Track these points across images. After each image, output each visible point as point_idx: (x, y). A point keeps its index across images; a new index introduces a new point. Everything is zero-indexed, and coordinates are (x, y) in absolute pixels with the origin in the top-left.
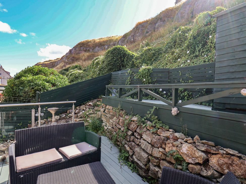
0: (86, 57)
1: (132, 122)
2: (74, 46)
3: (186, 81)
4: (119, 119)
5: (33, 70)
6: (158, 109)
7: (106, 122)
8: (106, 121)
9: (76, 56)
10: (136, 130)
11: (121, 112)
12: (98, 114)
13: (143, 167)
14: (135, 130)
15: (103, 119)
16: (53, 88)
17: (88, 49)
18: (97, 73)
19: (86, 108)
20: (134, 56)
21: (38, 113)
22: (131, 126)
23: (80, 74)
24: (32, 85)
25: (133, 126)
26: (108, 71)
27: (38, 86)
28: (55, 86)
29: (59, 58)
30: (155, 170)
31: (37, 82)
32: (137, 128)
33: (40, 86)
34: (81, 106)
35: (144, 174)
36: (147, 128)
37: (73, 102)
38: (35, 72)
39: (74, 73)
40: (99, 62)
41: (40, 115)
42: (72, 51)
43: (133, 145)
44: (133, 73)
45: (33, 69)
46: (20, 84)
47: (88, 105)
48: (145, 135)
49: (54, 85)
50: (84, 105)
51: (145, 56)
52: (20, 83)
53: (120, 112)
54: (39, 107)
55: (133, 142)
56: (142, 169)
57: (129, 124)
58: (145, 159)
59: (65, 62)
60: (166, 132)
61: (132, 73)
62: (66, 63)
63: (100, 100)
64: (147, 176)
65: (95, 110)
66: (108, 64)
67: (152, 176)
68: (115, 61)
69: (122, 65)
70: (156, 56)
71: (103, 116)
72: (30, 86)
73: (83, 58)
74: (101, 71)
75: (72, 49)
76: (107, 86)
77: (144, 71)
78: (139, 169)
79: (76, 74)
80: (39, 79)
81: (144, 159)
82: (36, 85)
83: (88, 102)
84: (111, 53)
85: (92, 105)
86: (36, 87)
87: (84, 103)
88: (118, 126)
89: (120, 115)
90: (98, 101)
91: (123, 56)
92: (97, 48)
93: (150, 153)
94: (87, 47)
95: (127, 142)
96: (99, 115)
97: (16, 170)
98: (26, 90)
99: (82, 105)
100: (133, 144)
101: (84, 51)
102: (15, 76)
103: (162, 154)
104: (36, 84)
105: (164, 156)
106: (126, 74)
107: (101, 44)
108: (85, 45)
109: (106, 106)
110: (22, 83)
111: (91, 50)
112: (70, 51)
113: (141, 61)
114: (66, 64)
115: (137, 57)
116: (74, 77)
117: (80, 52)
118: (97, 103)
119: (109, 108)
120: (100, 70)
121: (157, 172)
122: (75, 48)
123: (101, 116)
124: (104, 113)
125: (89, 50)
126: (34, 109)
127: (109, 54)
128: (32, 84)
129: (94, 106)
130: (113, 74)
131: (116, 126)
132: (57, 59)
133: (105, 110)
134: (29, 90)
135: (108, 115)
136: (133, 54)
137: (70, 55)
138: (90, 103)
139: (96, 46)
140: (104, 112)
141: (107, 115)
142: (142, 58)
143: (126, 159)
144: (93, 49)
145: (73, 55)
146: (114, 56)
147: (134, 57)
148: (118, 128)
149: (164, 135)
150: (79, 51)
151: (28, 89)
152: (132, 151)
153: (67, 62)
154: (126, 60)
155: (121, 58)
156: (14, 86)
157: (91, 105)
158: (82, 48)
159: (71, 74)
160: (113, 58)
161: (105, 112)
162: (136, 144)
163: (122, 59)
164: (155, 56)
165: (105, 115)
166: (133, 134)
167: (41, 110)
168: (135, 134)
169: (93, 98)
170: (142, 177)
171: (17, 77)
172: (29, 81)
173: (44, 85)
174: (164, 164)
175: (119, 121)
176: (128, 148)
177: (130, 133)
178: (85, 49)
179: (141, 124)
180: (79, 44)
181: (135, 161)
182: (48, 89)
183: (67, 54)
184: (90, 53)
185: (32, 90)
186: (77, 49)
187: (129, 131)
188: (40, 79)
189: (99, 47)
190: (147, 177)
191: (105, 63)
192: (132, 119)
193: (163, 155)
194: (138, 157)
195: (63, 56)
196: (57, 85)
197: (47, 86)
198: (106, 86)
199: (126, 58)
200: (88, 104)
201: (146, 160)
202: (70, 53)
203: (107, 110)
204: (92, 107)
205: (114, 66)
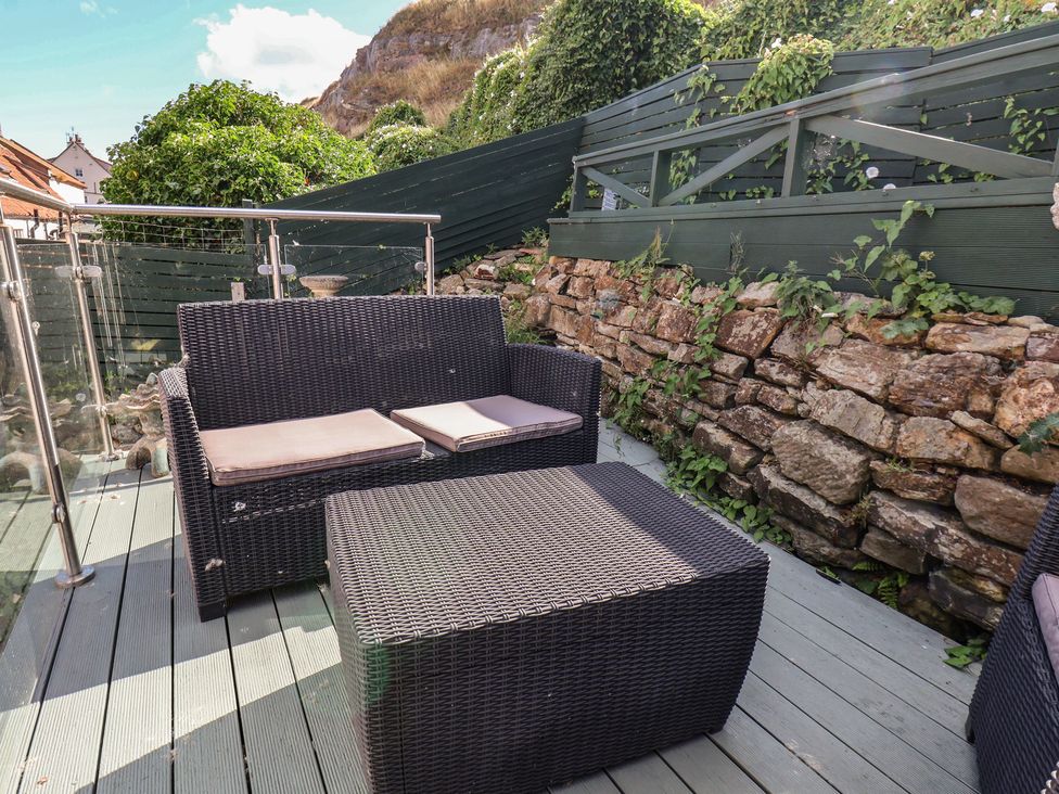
0: (435, 84)
1: (745, 311)
2: (377, 31)
3: (1037, 111)
4: (656, 309)
5: (215, 103)
6: (931, 214)
7: (572, 342)
8: (573, 334)
9: (390, 82)
10: (771, 344)
11: (665, 276)
12: (534, 304)
13: (827, 515)
14: (764, 345)
15: (557, 326)
16: (313, 188)
17: (441, 43)
18: (509, 127)
19: (467, 289)
20: (704, 25)
21: (269, 262)
22: (734, 330)
23: (422, 142)
24: (221, 172)
25: (747, 329)
26: (564, 110)
27: (248, 176)
28: (322, 180)
29: (312, 99)
30: (915, 523)
31: (239, 154)
32: (775, 337)
33: (257, 174)
34: (443, 280)
35: (826, 550)
36: (844, 329)
37: (427, 220)
38: (225, 115)
39: (393, 140)
40: (516, 72)
41: (280, 270)
42: (370, 60)
43: (752, 418)
44: (720, 87)
45: (218, 99)
46: (163, 166)
47: (476, 273)
48: (838, 363)
49: (314, 176)
50: (457, 277)
51: (763, 20)
52: (167, 164)
53: (655, 275)
54: (273, 231)
55: (756, 403)
56: (821, 528)
57: (724, 322)
58: (848, 477)
59: (339, 113)
60: (994, 330)
61: (714, 84)
62: (345, 117)
63: (527, 255)
64: (851, 558)
65: (510, 299)
66: (566, 71)
67: (886, 560)
68: (603, 54)
69: (638, 70)
70: (824, 14)
71: (557, 313)
72: (210, 171)
73: (422, 90)
74: (529, 117)
75: (369, 48)
76: (579, 161)
77: (786, 70)
78: (792, 528)
79: (405, 142)
80: (246, 142)
81: (842, 476)
82: (235, 172)
83: (473, 260)
84: (585, 9)
85: (495, 276)
86: (236, 177)
87: (457, 263)
88: (649, 344)
89: (658, 294)
90: (517, 257)
91: (647, 26)
92: (485, 35)
93: (883, 442)
94: (439, 30)
95: (708, 411)
96: (536, 311)
97: (210, 475)
98: (196, 192)
99: (448, 274)
100: (755, 413)
101: (426, 54)
102: (137, 128)
103: (972, 444)
104: (234, 165)
105: (980, 453)
106: (680, 100)
107: (503, 12)
108: (429, 24)
109: (572, 266)
110: (174, 161)
111: (456, 48)
112: (362, 56)
113: (741, 47)
114: (344, 121)
115: (717, 26)
116: (398, 157)
117: (407, 58)
118: (517, 266)
119: (591, 272)
120: (521, 111)
121: (931, 534)
122: (382, 41)
123: (547, 315)
124: (563, 300)
125: (446, 49)
126: (240, 281)
127: (572, 15)
128: (217, 164)
129: (504, 280)
130: (590, 120)
131: (640, 349)
132: (305, 102)
133: (566, 286)
134: (207, 191)
135: (589, 303)
136: (696, 14)
137: (360, 79)
138: (483, 267)
139: (482, 24)
140: (563, 290)
141: (580, 306)
142: (746, 33)
143: (710, 484)
144: (465, 44)
145: (376, 76)
146: (597, 22)
147: (705, 31)
148: (652, 354)
149: (985, 347)
150: (402, 54)
151: (203, 186)
152: (745, 448)
153: (348, 111)
154: (661, 46)
155: (633, 31)
156: (140, 177)
157: (486, 272)
158: (414, 40)
159: (381, 145)
160: (595, 37)
161: (569, 291)
162: (772, 411)
163: (642, 38)
164: (817, 15)
165: (571, 305)
166: (748, 370)
167: (282, 249)
168: (762, 366)
169: (496, 243)
170: (815, 564)
171: (147, 137)
172: (202, 150)
173: (270, 170)
174: (989, 491)
175: (657, 321)
176: (720, 438)
177: (730, 364)
178: (427, 43)
179: (816, 307)
180: (401, 17)
181: (775, 489)
182: (290, 191)
183: (346, 72)
184: (453, 65)
185: (222, 196)
186: (392, 44)
187: (726, 356)
188: (251, 143)
189: (494, 30)
190: (849, 564)
191: (551, 67)
192: (741, 299)
193: (975, 449)
194: (797, 469)
195: (331, 88)
196: (329, 176)
197: (287, 177)
198: (575, 158)
199: (661, 32)
200: (473, 270)
201: (851, 479)
202: (360, 69)
203: (578, 282)
204: (495, 285)
205: (594, 81)
